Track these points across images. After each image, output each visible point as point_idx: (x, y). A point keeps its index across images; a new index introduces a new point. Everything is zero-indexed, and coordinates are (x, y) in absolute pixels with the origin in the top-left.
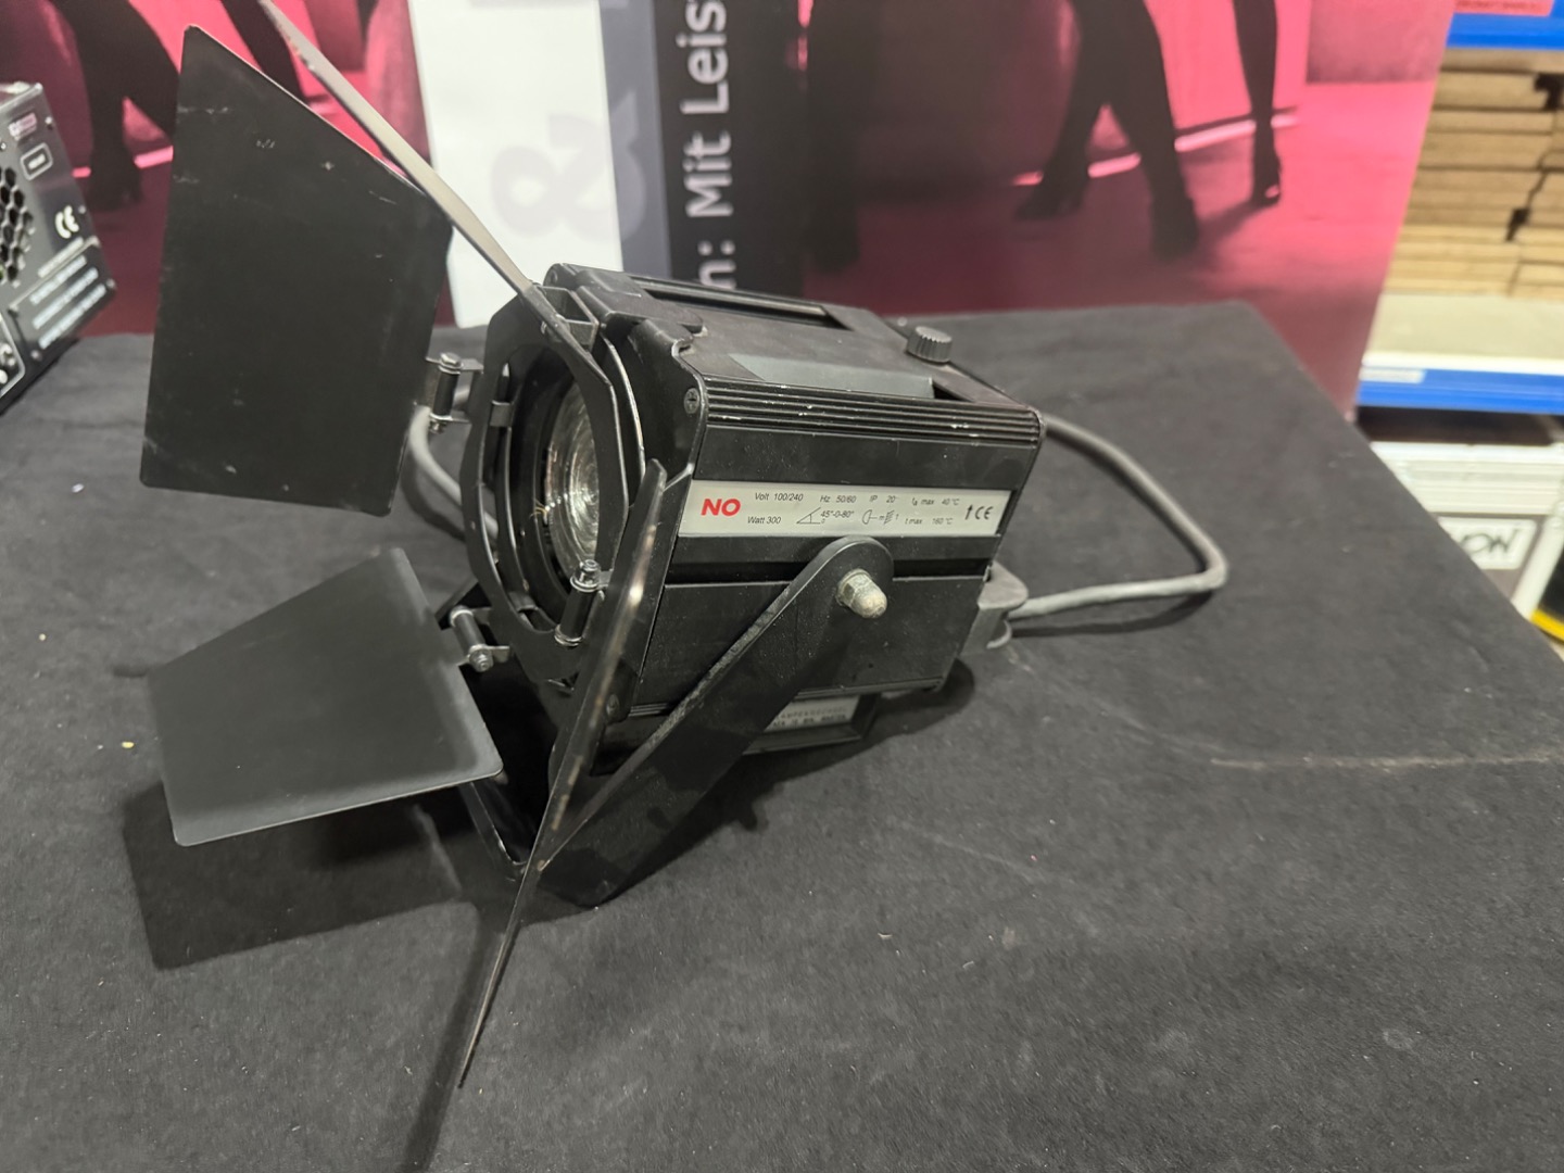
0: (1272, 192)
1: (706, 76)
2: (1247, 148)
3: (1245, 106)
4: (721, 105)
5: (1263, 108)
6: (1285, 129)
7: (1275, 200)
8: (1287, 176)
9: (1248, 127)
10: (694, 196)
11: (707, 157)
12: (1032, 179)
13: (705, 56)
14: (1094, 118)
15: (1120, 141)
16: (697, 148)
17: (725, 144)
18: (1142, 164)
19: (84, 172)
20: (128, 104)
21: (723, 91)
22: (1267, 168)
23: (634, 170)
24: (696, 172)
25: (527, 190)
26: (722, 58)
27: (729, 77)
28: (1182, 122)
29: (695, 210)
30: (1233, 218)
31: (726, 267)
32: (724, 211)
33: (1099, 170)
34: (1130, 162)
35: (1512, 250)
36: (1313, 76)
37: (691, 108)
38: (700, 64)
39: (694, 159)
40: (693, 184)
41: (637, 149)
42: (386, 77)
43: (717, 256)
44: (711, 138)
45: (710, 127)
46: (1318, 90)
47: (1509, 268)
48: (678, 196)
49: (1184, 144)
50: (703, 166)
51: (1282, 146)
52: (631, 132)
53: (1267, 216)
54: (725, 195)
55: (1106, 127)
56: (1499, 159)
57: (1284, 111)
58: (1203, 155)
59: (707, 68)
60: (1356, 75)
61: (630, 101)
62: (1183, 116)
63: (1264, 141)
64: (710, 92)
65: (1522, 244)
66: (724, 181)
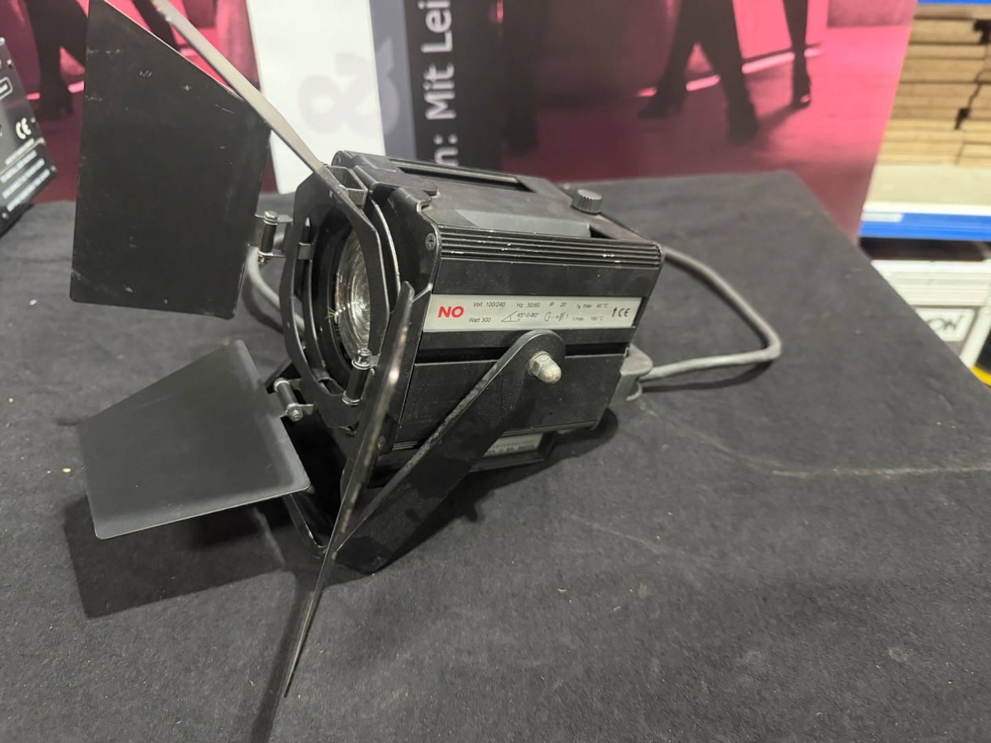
0: (805, 99)
1: (437, 28)
2: (789, 70)
3: (787, 43)
4: (448, 46)
5: (799, 44)
6: (814, 58)
7: (807, 105)
8: (814, 89)
9: (790, 57)
10: (431, 106)
11: (439, 81)
12: (650, 93)
13: (436, 15)
14: (689, 51)
15: (707, 67)
16: (432, 74)
17: (450, 72)
18: (722, 82)
19: (36, 96)
20: (63, 51)
21: (449, 37)
22: (801, 82)
23: (391, 89)
24: (431, 90)
25: (323, 104)
26: (448, 16)
27: (452, 28)
28: (746, 54)
29: (432, 115)
30: (780, 116)
31: (452, 152)
32: (450, 115)
33: (693, 86)
34: (713, 81)
35: (958, 135)
36: (832, 22)
37: (428, 49)
38: (433, 20)
39: (430, 81)
40: (430, 98)
41: (393, 75)
42: (230, 30)
43: (446, 144)
44: (441, 68)
45: (440, 61)
46: (834, 31)
47: (956, 147)
48: (420, 106)
49: (748, 68)
50: (436, 86)
51: (811, 69)
52: (389, 65)
53: (802, 115)
54: (451, 104)
55: (697, 58)
56: (951, 76)
57: (812, 46)
58: (760, 76)
59: (439, 22)
60: (860, 22)
61: (388, 45)
62: (747, 51)
63: (800, 66)
64: (440, 38)
65: (965, 131)
66: (450, 96)
